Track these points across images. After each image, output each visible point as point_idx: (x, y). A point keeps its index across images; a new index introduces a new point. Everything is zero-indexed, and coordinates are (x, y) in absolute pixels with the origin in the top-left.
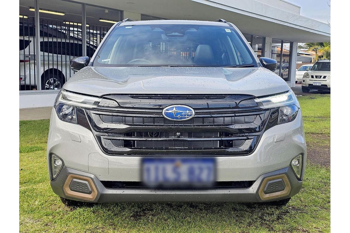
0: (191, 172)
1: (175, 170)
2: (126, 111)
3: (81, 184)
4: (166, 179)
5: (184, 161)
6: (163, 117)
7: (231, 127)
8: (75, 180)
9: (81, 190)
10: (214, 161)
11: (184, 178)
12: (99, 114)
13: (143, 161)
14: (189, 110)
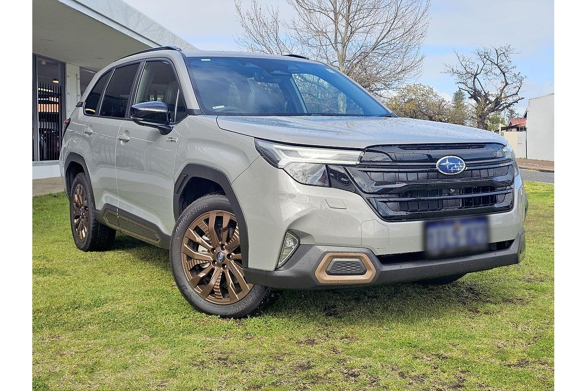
0: (468, 234)
1: (455, 234)
2: (400, 166)
3: (348, 264)
4: (447, 246)
5: (464, 222)
6: (437, 171)
7: (494, 179)
8: (335, 260)
9: (339, 272)
10: (485, 220)
11: (463, 242)
12: (366, 172)
13: (426, 227)
14: (461, 162)
